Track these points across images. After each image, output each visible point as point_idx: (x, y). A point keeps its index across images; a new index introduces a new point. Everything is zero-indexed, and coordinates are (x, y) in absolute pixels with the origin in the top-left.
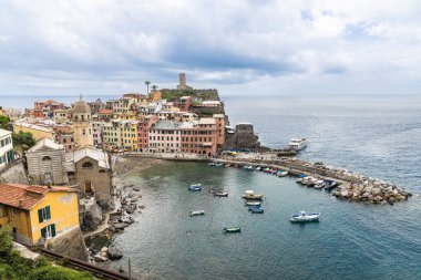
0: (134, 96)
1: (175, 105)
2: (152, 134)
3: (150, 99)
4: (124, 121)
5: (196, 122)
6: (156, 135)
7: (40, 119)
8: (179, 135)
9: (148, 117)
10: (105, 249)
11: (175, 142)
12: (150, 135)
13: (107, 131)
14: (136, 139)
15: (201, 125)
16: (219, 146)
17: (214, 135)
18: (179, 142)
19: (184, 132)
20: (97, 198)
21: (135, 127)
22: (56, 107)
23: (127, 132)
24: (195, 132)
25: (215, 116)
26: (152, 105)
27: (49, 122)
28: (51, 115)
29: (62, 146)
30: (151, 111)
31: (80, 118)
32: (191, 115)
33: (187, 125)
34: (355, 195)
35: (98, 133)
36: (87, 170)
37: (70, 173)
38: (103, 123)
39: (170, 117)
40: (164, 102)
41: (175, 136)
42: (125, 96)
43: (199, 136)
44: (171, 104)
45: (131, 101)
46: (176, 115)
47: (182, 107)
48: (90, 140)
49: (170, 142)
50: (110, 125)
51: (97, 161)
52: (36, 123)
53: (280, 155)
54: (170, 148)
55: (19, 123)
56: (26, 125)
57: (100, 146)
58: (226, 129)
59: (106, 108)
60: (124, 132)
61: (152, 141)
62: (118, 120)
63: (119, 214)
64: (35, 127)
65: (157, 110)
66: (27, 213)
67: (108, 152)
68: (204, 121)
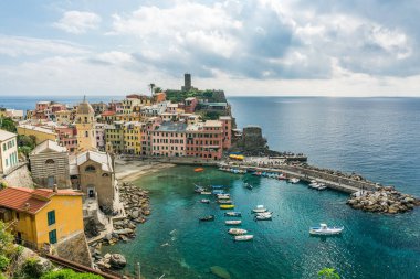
0: (137, 97)
1: (179, 107)
2: (156, 137)
3: (153, 100)
4: (127, 124)
5: (201, 124)
6: (160, 137)
7: (43, 121)
8: (184, 138)
9: (152, 119)
10: (108, 255)
11: (179, 145)
12: (154, 137)
13: (110, 133)
14: (139, 142)
15: (207, 128)
16: (225, 149)
17: (220, 139)
18: (184, 145)
20: (100, 202)
21: (138, 129)
22: (58, 109)
23: (130, 135)
24: (200, 135)
25: (222, 118)
26: (155, 106)
27: (51, 123)
28: (52, 117)
29: (65, 149)
30: (155, 113)
31: (83, 120)
32: (196, 117)
33: (193, 128)
34: (371, 203)
35: (100, 135)
36: (90, 174)
37: (73, 177)
38: (106, 126)
39: (175, 119)
40: (169, 104)
41: (179, 138)
42: (128, 97)
43: (204, 139)
44: (176, 105)
45: (136, 102)
46: (181, 117)
47: (186, 107)
48: (94, 145)
49: (174, 145)
50: (112, 127)
51: (100, 165)
52: (38, 125)
53: (289, 160)
54: (174, 151)
55: (22, 124)
56: (29, 127)
57: (102, 149)
58: (233, 132)
59: (110, 109)
60: (126, 134)
61: (156, 144)
62: (121, 122)
63: (122, 219)
64: (38, 129)
65: (161, 112)
66: (32, 217)
67: (112, 155)
68: (210, 123)
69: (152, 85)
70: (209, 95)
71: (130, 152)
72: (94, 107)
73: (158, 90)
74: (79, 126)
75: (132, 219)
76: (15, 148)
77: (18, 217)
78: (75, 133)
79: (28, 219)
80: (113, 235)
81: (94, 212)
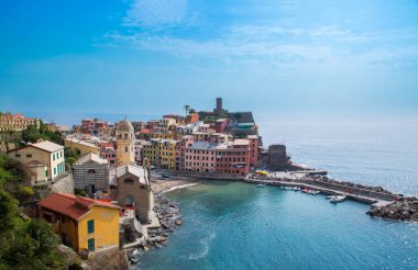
0: (174, 117)
1: (211, 127)
2: (189, 154)
3: (188, 120)
4: (163, 141)
5: (231, 143)
6: (193, 154)
7: (87, 136)
8: (214, 156)
9: (186, 137)
11: (210, 162)
12: (186, 154)
13: (146, 149)
14: (173, 157)
15: (235, 147)
16: (252, 165)
17: (247, 156)
18: (214, 162)
19: (219, 152)
20: (136, 211)
21: (173, 147)
22: (101, 125)
23: (165, 151)
24: (230, 153)
25: (250, 137)
26: (189, 126)
27: (94, 138)
28: (96, 133)
29: (106, 161)
30: (189, 132)
31: (123, 136)
32: (226, 136)
33: (222, 147)
35: (139, 151)
36: (128, 186)
37: (112, 187)
38: (144, 142)
39: (206, 138)
40: (202, 124)
41: (210, 156)
42: (165, 117)
43: (232, 156)
44: (207, 125)
45: (172, 122)
46: (212, 136)
47: (217, 127)
48: (132, 156)
49: (205, 161)
50: (149, 143)
51: (137, 178)
52: (83, 139)
53: (311, 174)
54: (205, 167)
55: (69, 138)
56: (75, 140)
57: (140, 163)
58: (259, 150)
59: (148, 127)
60: (162, 150)
61: (189, 161)
62: (157, 139)
63: (157, 228)
64: (82, 142)
65: (195, 131)
66: (76, 223)
67: (148, 169)
68: (239, 142)
69: (187, 107)
70: (238, 116)
71: (165, 167)
72: (133, 124)
73: (192, 112)
74: (119, 142)
75: (165, 228)
76: (62, 159)
77: (63, 221)
78: (115, 147)
79: (72, 224)
80: (148, 242)
81: (132, 220)
